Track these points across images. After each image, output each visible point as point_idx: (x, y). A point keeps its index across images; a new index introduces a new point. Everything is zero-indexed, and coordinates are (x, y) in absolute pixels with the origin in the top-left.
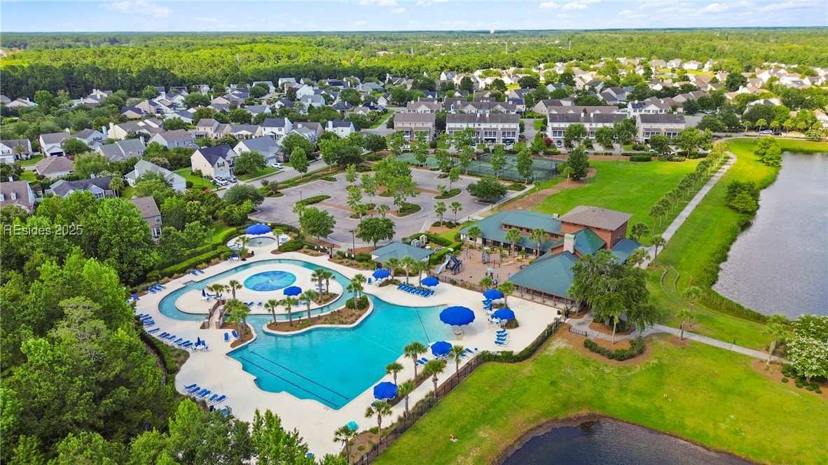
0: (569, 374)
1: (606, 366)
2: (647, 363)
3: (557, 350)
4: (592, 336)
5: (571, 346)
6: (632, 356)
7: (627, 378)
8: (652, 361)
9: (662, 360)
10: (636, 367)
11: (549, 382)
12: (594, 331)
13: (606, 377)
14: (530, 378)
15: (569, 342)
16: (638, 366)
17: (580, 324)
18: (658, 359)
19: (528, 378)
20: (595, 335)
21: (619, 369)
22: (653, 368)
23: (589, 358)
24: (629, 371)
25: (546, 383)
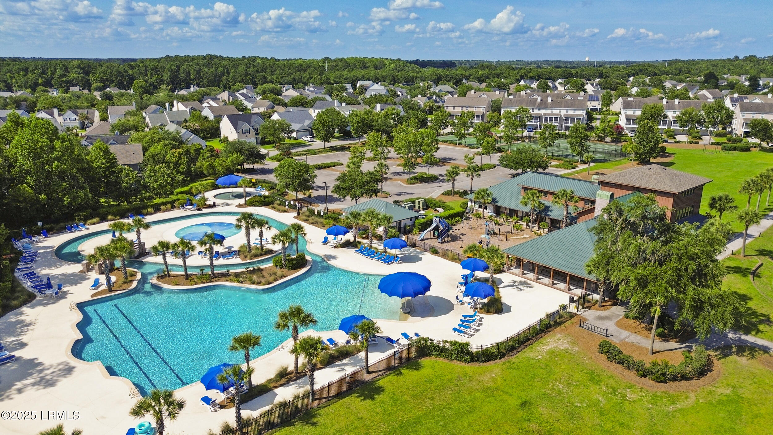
0: (560, 393)
1: (630, 388)
2: (711, 392)
3: (551, 352)
4: (617, 337)
5: (576, 349)
6: (685, 378)
7: (667, 414)
8: (720, 391)
9: (741, 391)
10: (687, 397)
11: (520, 401)
12: (621, 331)
13: (627, 407)
14: (489, 392)
15: (576, 342)
16: (692, 395)
17: (601, 318)
18: (733, 387)
19: (485, 390)
20: (623, 337)
21: (655, 396)
22: (719, 402)
23: (603, 370)
24: (674, 403)
25: (514, 402)
